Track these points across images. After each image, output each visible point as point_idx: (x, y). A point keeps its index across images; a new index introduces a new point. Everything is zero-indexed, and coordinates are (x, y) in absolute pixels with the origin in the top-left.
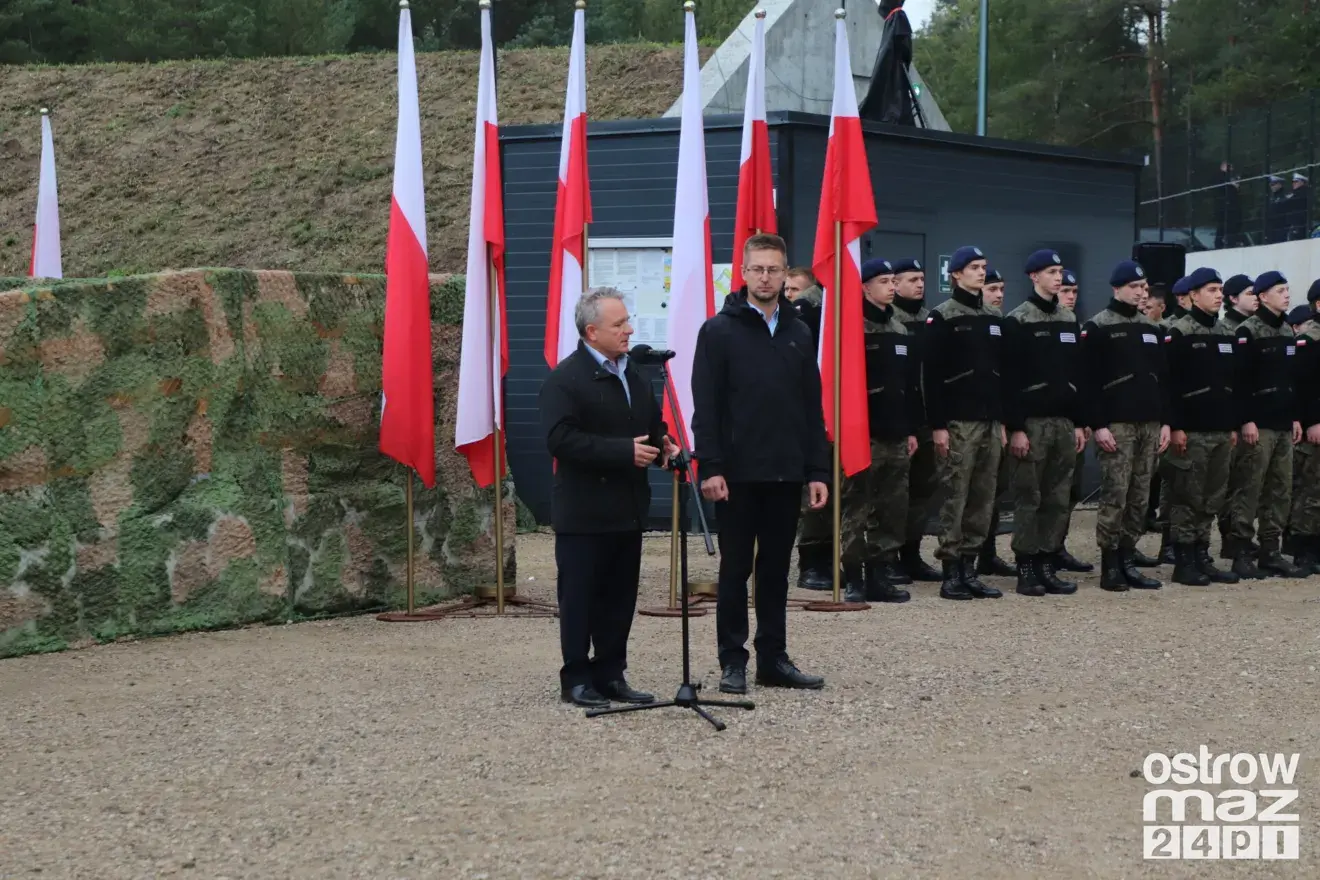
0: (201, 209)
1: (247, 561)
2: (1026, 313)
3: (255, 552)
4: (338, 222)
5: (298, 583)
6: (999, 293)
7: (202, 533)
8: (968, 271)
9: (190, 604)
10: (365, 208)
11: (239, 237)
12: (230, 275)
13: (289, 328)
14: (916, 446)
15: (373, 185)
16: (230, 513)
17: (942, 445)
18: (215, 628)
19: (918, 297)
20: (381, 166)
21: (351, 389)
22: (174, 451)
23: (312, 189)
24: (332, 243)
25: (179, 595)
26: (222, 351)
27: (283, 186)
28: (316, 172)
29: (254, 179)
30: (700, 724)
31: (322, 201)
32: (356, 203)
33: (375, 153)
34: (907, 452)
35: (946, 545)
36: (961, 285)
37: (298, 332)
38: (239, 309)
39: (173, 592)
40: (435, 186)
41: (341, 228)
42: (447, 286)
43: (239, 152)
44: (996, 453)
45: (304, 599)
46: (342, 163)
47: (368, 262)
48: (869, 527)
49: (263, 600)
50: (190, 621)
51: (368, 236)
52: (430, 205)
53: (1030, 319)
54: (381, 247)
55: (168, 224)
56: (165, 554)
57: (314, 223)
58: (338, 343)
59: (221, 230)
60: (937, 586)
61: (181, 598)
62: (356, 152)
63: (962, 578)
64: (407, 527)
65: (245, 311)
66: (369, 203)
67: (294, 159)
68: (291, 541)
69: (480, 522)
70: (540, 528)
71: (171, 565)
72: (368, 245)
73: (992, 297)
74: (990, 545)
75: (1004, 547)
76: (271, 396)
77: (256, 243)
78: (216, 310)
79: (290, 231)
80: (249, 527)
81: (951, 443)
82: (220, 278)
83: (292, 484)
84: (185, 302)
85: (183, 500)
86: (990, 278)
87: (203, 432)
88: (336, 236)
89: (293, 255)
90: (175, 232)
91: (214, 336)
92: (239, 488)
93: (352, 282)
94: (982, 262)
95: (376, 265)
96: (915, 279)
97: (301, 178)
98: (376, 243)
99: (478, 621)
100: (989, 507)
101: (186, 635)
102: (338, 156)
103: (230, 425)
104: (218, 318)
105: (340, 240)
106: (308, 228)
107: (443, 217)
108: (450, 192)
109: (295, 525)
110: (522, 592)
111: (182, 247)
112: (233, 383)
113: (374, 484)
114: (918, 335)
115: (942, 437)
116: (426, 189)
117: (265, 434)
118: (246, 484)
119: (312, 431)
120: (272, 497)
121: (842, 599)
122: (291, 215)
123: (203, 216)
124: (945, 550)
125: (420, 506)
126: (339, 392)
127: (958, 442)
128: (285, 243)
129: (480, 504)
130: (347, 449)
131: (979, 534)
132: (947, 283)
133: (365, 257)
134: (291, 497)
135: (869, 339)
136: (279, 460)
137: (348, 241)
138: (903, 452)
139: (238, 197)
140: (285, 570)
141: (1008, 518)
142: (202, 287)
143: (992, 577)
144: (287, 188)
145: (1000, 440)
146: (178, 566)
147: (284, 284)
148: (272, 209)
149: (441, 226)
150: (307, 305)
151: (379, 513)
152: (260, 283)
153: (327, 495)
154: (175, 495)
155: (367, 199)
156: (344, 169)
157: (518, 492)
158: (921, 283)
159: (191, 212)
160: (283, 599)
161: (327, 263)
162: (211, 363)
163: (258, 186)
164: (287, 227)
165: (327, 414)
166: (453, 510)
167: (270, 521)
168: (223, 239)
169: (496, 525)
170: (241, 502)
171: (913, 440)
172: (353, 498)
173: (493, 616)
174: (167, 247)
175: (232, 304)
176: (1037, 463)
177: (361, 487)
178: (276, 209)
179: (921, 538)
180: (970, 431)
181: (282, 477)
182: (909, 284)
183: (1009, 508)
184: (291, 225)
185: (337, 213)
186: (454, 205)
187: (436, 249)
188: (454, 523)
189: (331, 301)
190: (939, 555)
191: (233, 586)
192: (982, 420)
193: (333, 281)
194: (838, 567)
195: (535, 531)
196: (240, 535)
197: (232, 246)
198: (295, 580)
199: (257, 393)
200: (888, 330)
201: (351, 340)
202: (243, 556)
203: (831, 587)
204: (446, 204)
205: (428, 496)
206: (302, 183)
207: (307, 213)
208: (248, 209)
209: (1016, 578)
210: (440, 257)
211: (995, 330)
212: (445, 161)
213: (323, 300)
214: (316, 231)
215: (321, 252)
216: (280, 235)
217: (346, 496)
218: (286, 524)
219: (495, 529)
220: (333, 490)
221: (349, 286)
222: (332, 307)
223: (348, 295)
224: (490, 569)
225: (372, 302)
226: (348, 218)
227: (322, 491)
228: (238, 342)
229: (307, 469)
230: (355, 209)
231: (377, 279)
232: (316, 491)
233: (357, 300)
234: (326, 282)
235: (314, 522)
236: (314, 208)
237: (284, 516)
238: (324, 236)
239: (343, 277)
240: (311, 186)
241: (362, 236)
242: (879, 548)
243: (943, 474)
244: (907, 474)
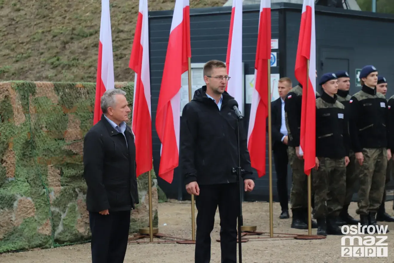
0: (7, 52)
1: (32, 219)
3: (35, 215)
4: (72, 57)
5: (56, 228)
6: (385, 88)
7: (11, 206)
8: (369, 77)
9: (5, 240)
10: (85, 50)
11: (26, 65)
12: (23, 84)
13: (51, 108)
14: (349, 161)
15: (88, 39)
16: (24, 196)
17: (360, 159)
18: (17, 251)
19: (347, 89)
20: (91, 30)
21: (79, 136)
24: (69, 67)
26: (19, 120)
27: (46, 40)
28: (61, 33)
29: (32, 37)
31: (65, 47)
32: (81, 48)
33: (89, 24)
34: (344, 164)
35: (361, 207)
37: (54, 110)
38: (28, 99)
40: (117, 39)
41: (73, 60)
42: (125, 88)
43: (26, 24)
44: (385, 164)
45: (60, 236)
46: (74, 29)
47: (86, 75)
48: (328, 199)
49: (40, 237)
50: (5, 248)
54: (93, 69)
57: (61, 58)
58: (73, 115)
59: (17, 61)
61: (1, 237)
62: (80, 24)
65: (30, 101)
67: (51, 27)
68: (53, 209)
69: (141, 199)
70: (169, 200)
72: (86, 68)
73: (381, 90)
74: (382, 207)
76: (42, 141)
77: (33, 67)
78: (16, 100)
79: (50, 61)
80: (33, 203)
81: (364, 159)
82: (18, 86)
83: (53, 181)
84: (2, 97)
85: (1, 190)
86: (380, 81)
87: (11, 158)
88: (71, 64)
89: (51, 73)
91: (16, 113)
92: (28, 184)
93: (80, 86)
94: (376, 73)
95: (90, 77)
96: (346, 81)
97: (54, 36)
98: (90, 67)
99: (141, 246)
100: (382, 189)
101: (4, 254)
102: (72, 26)
103: (24, 155)
104: (18, 104)
106: (58, 60)
107: (121, 54)
108: (124, 42)
109: (54, 201)
110: (161, 232)
112: (25, 135)
115: (360, 156)
116: (113, 41)
117: (40, 159)
118: (32, 182)
120: (44, 188)
121: (313, 234)
122: (50, 54)
123: (9, 55)
124: (361, 210)
126: (73, 138)
127: (367, 159)
128: (47, 67)
129: (140, 190)
130: (78, 165)
131: (377, 202)
132: (359, 82)
133: (85, 73)
134: (52, 188)
136: (47, 171)
137: (77, 66)
138: (342, 163)
139: (25, 46)
140: (50, 223)
142: (11, 90)
144: (48, 41)
145: (387, 157)
147: (48, 88)
148: (41, 51)
149: (121, 58)
150: (59, 98)
152: (37, 88)
153: (69, 187)
155: (85, 46)
156: (75, 32)
157: (159, 184)
158: (349, 83)
160: (49, 236)
162: (14, 126)
163: (35, 40)
164: (48, 60)
165: (68, 148)
167: (42, 200)
168: (17, 66)
169: (149, 200)
170: (29, 191)
171: (347, 158)
172: (82, 188)
173: (148, 243)
175: (24, 97)
178: (43, 51)
180: (372, 153)
181: (48, 179)
182: (344, 83)
185: (72, 53)
186: (126, 48)
187: (119, 69)
189: (70, 95)
190: (358, 212)
191: (25, 231)
192: (378, 148)
193: (71, 87)
195: (166, 202)
196: (28, 207)
197: (22, 69)
198: (54, 227)
199: (36, 139)
200: (334, 106)
201: (80, 113)
202: (30, 216)
203: (307, 228)
204: (123, 48)
206: (55, 39)
207: (57, 53)
208: (30, 51)
210: (120, 73)
211: (383, 105)
212: (121, 28)
213: (67, 95)
214: (62, 61)
215: (64, 71)
216: (45, 63)
217: (78, 187)
218: (50, 201)
219: (149, 202)
220: (72, 184)
221: (79, 88)
222: (71, 98)
223: (78, 93)
224: (146, 220)
225: (90, 95)
226: (77, 55)
227: (67, 185)
228: (27, 115)
229: (60, 175)
230: (80, 50)
231: (92, 85)
232: (64, 185)
233: (83, 94)
234: (68, 87)
235: (63, 200)
236: (61, 50)
237: (49, 197)
238: (66, 63)
239: (76, 84)
240: (59, 40)
241: (83, 63)
242: (332, 209)
243: (360, 174)
244: (345, 174)
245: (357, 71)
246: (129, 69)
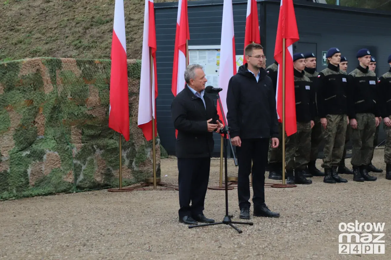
0: (39, 35)
1: (58, 169)
2: (356, 73)
3: (61, 166)
4: (91, 40)
5: (77, 177)
6: (346, 66)
7: (41, 159)
8: (334, 57)
9: (37, 186)
10: (102, 35)
11: (54, 46)
12: (51, 60)
13: (74, 80)
14: (314, 124)
15: (105, 26)
16: (52, 151)
17: (324, 124)
18: (46, 195)
19: (314, 67)
20: (108, 18)
21: (98, 103)
22: (30, 127)
23: (82, 27)
24: (89, 48)
25: (32, 182)
26: (48, 89)
28: (83, 21)
29: (59, 23)
30: (233, 231)
31: (85, 32)
32: (98, 33)
33: (105, 13)
34: (310, 126)
35: (326, 162)
36: (331, 63)
37: (77, 82)
38: (55, 73)
39: (30, 181)
40: (129, 26)
41: (93, 42)
42: (134, 64)
43: (53, 13)
44: (345, 127)
45: (80, 184)
46: (93, 18)
47: (103, 55)
48: (296, 155)
49: (64, 184)
50: (36, 192)
51: (103, 45)
52: (127, 33)
53: (357, 76)
54: (108, 50)
55: (26, 41)
56: (27, 167)
57: (83, 40)
58: (93, 86)
59: (47, 43)
60: (322, 178)
61: (33, 183)
62: (98, 13)
63: (332, 175)
64: (119, 156)
65: (57, 74)
66: (103, 32)
67: (75, 16)
68: (75, 161)
69: (147, 154)
70: (169, 156)
71: (29, 171)
72: (103, 49)
73: (343, 67)
74: (343, 162)
75: (348, 163)
76: (67, 106)
77: (60, 48)
78: (46, 73)
79: (73, 43)
80: (59, 156)
81: (328, 123)
82: (47, 61)
83: (75, 140)
84: (34, 70)
85: (34, 145)
86: (342, 60)
87: (41, 120)
88: (91, 46)
89: (74, 53)
90: (30, 44)
91: (45, 83)
92: (55, 141)
93: (98, 62)
94: (339, 54)
95: (106, 57)
96: (313, 61)
97: (77, 23)
98: (106, 48)
99: (147, 192)
100: (342, 147)
101: (35, 197)
102: (91, 15)
103: (52, 117)
104: (47, 76)
105: (92, 47)
106: (80, 42)
107: (131, 38)
108: (134, 28)
109: (76, 155)
110: (163, 181)
111: (32, 50)
112: (53, 101)
113: (106, 139)
114: (314, 81)
115: (324, 121)
116: (126, 27)
117: (65, 121)
118: (58, 140)
119: (83, 120)
120: (68, 145)
121: (286, 183)
122: (74, 37)
123: (40, 38)
124: (325, 164)
125: (124, 148)
126: (94, 105)
127: (330, 123)
128: (71, 47)
129: (147, 147)
130: (97, 126)
131: (338, 158)
132: (325, 62)
133: (102, 53)
134: (75, 145)
135: (296, 84)
136: (70, 130)
137: (95, 47)
138: (309, 127)
139: (53, 30)
140: (73, 172)
141: (350, 152)
142: (41, 65)
143: (344, 175)
144: (72, 27)
145: (346, 122)
146: (32, 171)
147: (72, 64)
148: (66, 35)
149: (131, 41)
150: (81, 71)
151: (108, 151)
152: (63, 63)
153: (88, 144)
154: (30, 144)
155: (102, 31)
156: (94, 20)
157: (161, 143)
158: (315, 62)
159: (35, 36)
160: (72, 183)
161: (87, 56)
162: (44, 94)
163: (61, 26)
164: (72, 42)
165: (89, 113)
166: (137, 149)
167: (67, 154)
168: (47, 47)
169: (153, 155)
170: (56, 147)
171: (312, 122)
172: (99, 145)
173: (152, 190)
174: (26, 50)
175: (52, 71)
176: (361, 131)
177: (102, 141)
178: (68, 35)
179: (316, 160)
180: (335, 118)
181: (71, 137)
182: (310, 62)
183: (350, 148)
184: (73, 41)
185: (91, 36)
186: (136, 33)
187: (129, 50)
188: (137, 154)
189: (90, 70)
190: (323, 166)
191: (53, 178)
192: (339, 114)
193: (91, 62)
194: (284, 171)
195: (167, 158)
196: (55, 159)
197: (51, 49)
198: (77, 176)
199: (62, 105)
200: (302, 80)
201: (98, 85)
202: (57, 167)
203: (281, 179)
204: (133, 33)
205: (127, 144)
206: (78, 25)
207: (79, 37)
208: (57, 35)
209: (353, 175)
210: (130, 53)
211: (344, 80)
212: (132, 17)
213: (87, 70)
214: (83, 43)
215: (85, 51)
216: (70, 45)
217: (96, 144)
218: (73, 155)
219: (153, 157)
220: (91, 142)
221: (97, 64)
222: (90, 72)
223: (96, 67)
224: (151, 172)
225: (106, 70)
226: (95, 38)
227: (87, 142)
228: (55, 85)
229: (81, 134)
230: (98, 35)
231: (107, 62)
232: (84, 142)
233: (100, 70)
234: (88, 63)
235: (83, 154)
236: (82, 35)
237: (72, 152)
238: (87, 45)
239: (94, 61)
240: (81, 26)
241: (101, 45)
242: (300, 163)
243: (325, 135)
244: (310, 135)
245: (324, 53)
246: (137, 50)
